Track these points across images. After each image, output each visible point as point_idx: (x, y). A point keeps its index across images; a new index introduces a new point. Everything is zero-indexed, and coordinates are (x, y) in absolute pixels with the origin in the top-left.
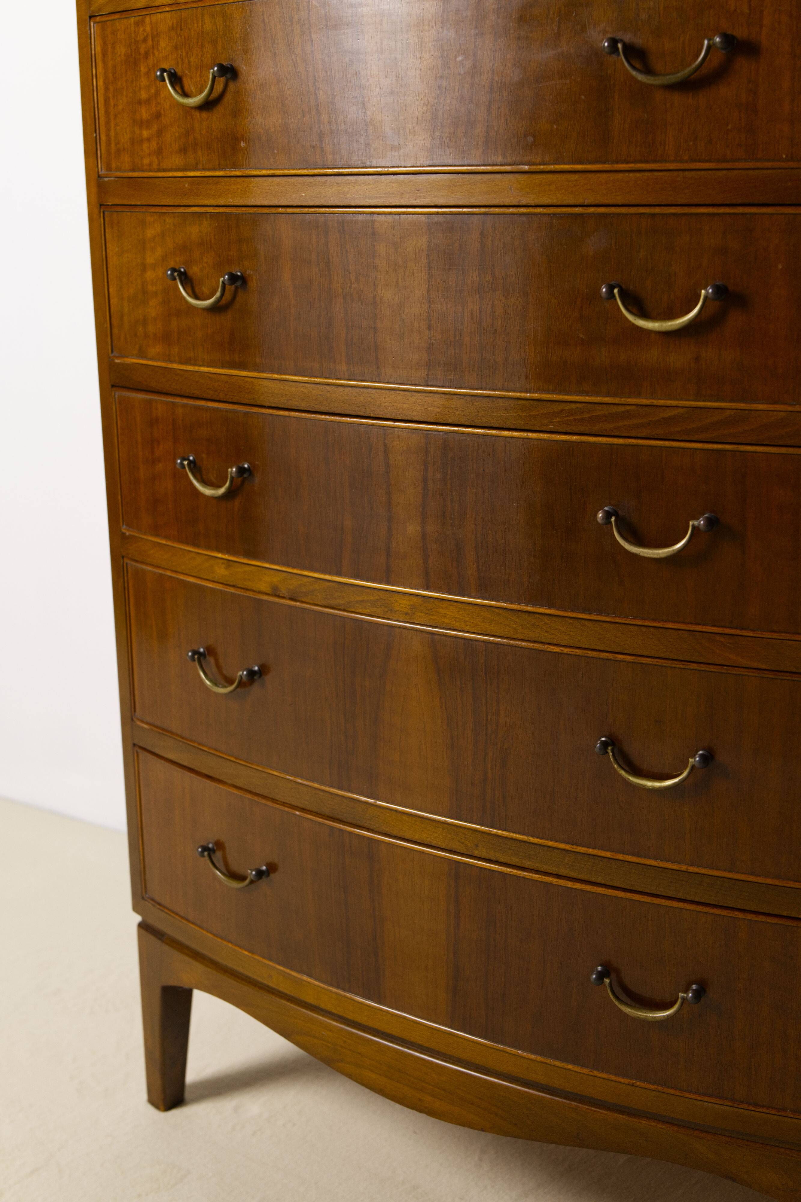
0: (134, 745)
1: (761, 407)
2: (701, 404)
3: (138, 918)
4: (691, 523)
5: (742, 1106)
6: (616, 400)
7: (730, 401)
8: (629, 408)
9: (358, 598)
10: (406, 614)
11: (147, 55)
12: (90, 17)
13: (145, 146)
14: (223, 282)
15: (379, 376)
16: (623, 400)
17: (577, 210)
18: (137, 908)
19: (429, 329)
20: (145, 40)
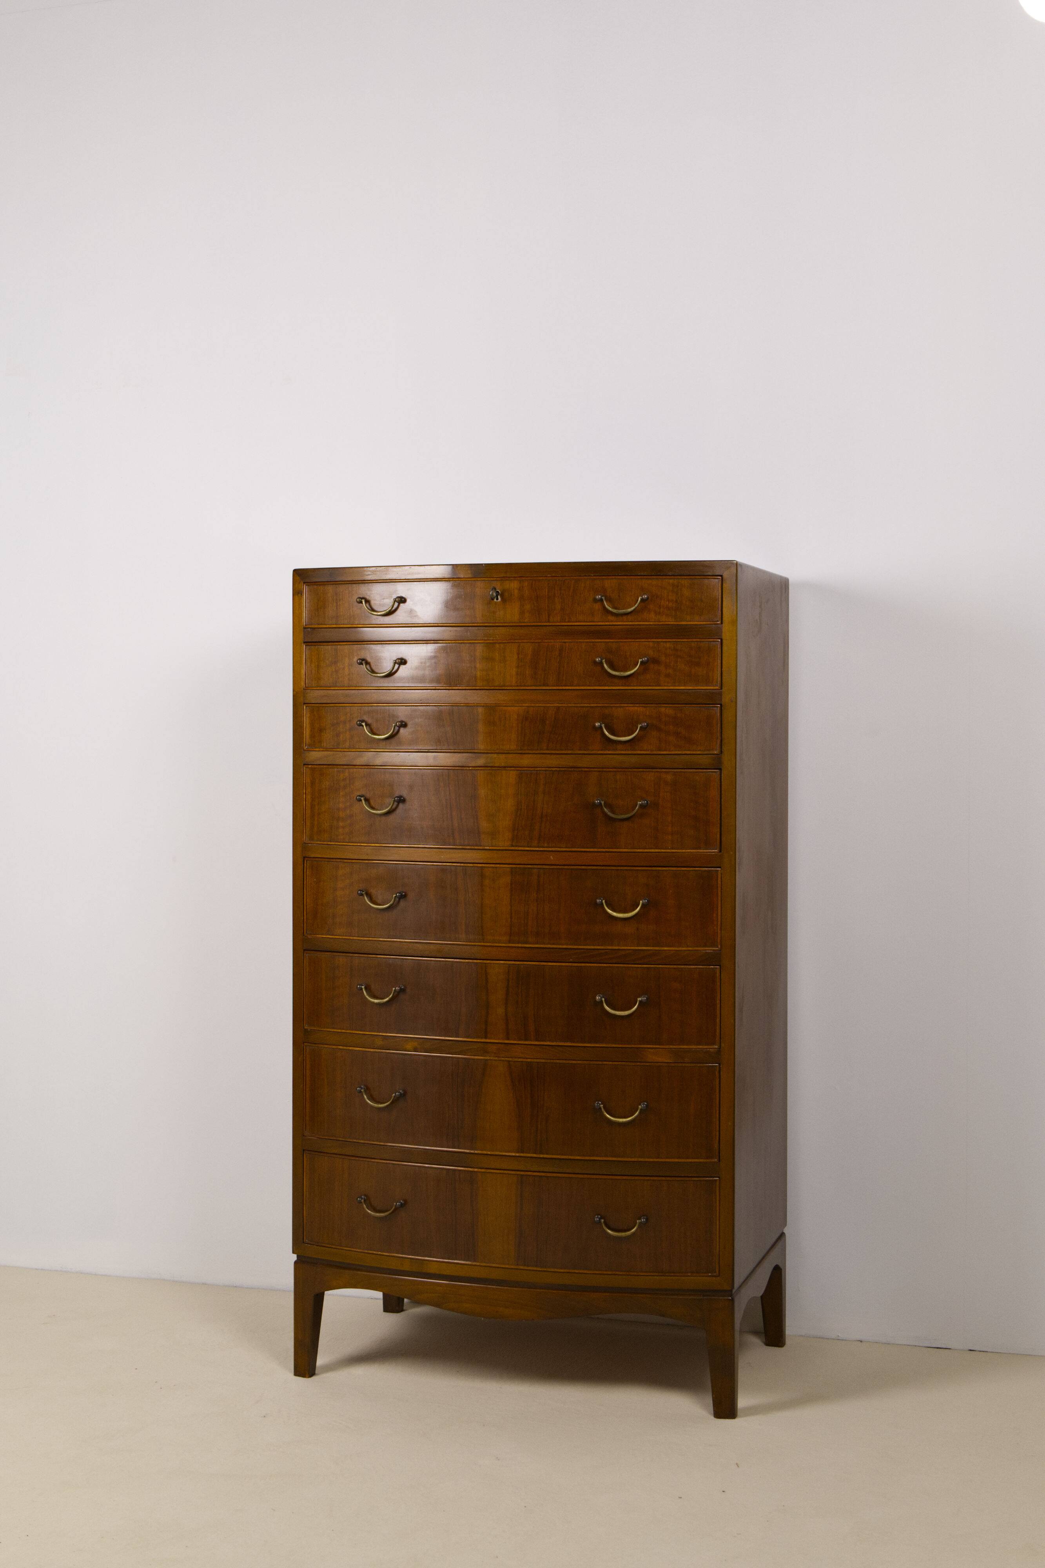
0: (304, 1150)
1: (666, 948)
2: (640, 948)
3: (294, 1257)
4: (638, 999)
5: (667, 1274)
6: (602, 947)
7: (652, 947)
8: (607, 951)
9: (467, 1048)
10: (495, 1053)
11: (345, 787)
12: (304, 765)
13: (340, 830)
14: (395, 897)
15: (483, 940)
16: (605, 948)
17: (583, 867)
18: (294, 1252)
19: (511, 918)
20: (344, 780)
